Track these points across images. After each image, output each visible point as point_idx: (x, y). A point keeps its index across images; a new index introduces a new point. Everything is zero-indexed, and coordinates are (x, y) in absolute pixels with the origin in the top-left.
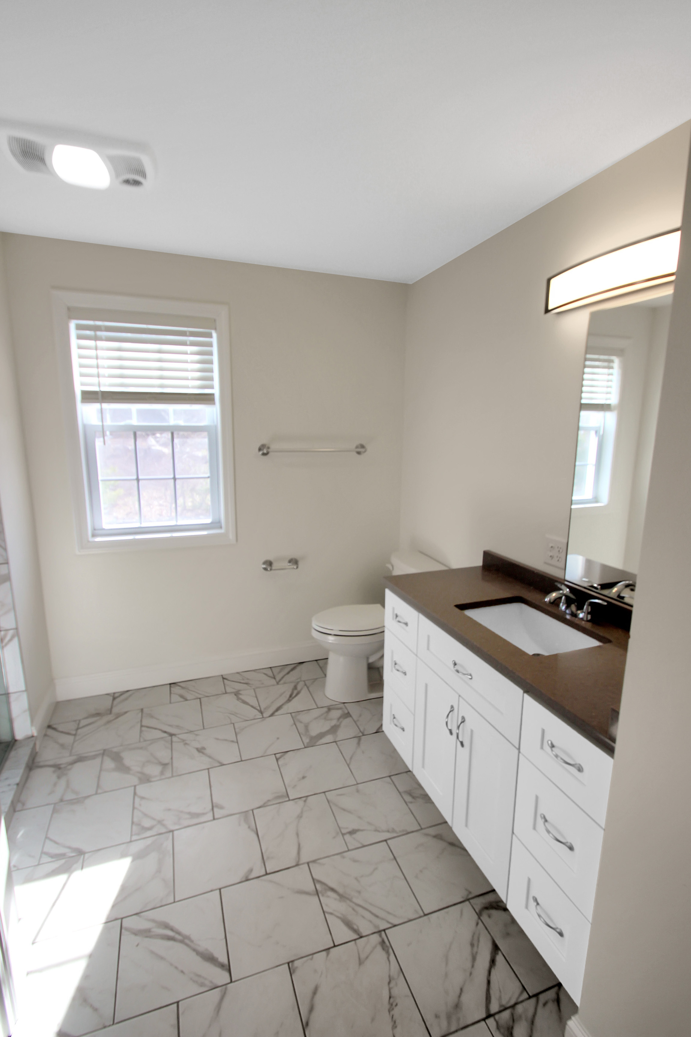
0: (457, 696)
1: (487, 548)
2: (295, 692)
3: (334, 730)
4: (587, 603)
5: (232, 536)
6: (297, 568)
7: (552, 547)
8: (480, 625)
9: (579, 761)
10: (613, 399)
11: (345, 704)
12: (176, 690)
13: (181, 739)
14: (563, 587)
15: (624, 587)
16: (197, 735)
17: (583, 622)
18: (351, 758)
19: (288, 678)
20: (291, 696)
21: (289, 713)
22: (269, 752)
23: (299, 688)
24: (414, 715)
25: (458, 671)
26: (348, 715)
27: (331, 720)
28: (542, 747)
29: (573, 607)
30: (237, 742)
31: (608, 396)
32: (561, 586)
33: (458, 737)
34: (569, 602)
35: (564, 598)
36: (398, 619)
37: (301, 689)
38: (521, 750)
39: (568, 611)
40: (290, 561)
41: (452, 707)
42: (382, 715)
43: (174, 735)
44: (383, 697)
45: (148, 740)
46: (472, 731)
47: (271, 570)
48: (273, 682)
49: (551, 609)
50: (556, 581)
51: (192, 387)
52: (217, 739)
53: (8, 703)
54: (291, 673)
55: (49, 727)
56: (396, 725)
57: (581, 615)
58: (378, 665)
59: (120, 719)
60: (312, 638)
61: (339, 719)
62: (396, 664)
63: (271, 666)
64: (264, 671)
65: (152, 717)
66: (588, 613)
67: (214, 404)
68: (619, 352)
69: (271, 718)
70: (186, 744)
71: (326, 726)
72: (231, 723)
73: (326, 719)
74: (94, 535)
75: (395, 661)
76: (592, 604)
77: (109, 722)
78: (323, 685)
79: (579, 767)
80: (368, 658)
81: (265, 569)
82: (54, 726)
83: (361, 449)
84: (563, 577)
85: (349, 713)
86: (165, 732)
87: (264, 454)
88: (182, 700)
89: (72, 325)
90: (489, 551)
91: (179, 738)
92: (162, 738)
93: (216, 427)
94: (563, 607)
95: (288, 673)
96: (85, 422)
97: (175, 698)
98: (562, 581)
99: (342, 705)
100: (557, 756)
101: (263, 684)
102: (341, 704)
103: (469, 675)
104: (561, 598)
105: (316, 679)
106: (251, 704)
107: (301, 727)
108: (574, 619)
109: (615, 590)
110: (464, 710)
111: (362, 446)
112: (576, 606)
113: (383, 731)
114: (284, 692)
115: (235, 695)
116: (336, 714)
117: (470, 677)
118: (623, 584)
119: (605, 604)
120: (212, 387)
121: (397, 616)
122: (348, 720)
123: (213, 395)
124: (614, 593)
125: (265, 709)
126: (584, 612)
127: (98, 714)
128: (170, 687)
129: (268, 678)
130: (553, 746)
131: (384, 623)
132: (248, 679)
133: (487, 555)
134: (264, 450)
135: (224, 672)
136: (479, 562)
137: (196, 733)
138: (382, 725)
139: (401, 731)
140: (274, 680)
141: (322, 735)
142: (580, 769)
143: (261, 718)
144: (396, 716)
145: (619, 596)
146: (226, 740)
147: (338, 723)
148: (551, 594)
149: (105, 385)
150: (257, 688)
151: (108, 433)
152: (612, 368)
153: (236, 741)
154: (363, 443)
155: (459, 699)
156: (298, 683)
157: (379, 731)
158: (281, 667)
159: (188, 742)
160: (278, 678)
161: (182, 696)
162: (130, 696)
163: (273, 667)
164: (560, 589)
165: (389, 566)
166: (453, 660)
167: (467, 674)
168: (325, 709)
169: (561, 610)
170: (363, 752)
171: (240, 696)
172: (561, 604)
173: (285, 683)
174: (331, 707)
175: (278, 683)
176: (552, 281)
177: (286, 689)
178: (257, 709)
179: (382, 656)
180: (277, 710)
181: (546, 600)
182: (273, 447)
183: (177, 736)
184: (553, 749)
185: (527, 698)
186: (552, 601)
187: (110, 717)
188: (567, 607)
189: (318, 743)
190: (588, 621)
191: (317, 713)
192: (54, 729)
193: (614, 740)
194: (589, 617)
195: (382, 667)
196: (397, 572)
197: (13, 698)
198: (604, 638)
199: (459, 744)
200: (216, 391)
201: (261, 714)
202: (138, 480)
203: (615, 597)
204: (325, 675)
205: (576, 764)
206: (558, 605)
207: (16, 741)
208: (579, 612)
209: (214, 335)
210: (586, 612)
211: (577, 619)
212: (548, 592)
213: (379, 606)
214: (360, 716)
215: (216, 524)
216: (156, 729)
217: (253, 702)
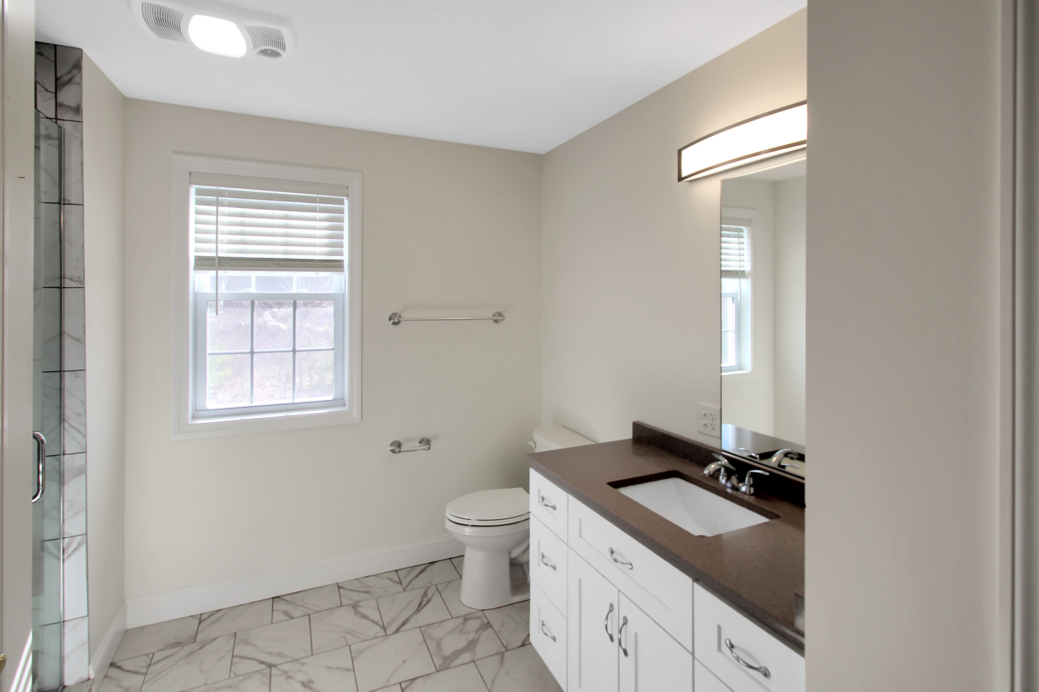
0: (617, 591)
1: (636, 419)
2: (425, 600)
3: (472, 645)
4: (748, 475)
5: (356, 414)
6: (429, 449)
7: (705, 414)
8: (637, 504)
9: (764, 663)
10: (747, 266)
11: (484, 611)
12: (279, 605)
13: (283, 671)
14: (721, 458)
15: (783, 456)
16: (303, 664)
17: (746, 497)
18: (493, 682)
19: (418, 582)
20: (420, 605)
21: (417, 628)
22: (393, 681)
23: (430, 594)
24: (567, 619)
25: (616, 561)
26: (488, 625)
27: (468, 633)
28: (719, 649)
29: (734, 479)
30: (354, 670)
31: (742, 263)
32: (719, 456)
33: (620, 643)
34: (729, 474)
35: (724, 469)
36: (545, 502)
37: (433, 595)
38: (696, 655)
39: (729, 485)
40: (421, 442)
41: (611, 605)
42: (528, 623)
43: (275, 665)
44: (529, 600)
45: (240, 676)
46: (636, 635)
47: (399, 452)
48: (399, 588)
49: (711, 483)
50: (713, 452)
51: (319, 254)
52: (329, 668)
53: (62, 635)
54: (421, 575)
55: (112, 665)
56: (546, 634)
57: (744, 489)
58: (522, 560)
59: (207, 647)
60: (446, 531)
61: (477, 631)
62: (543, 557)
63: (396, 569)
64: (389, 575)
65: (247, 642)
66: (751, 486)
67: (343, 271)
68: (748, 222)
69: (397, 635)
70: (289, 677)
71: (461, 642)
72: (347, 645)
73: (461, 632)
74: (194, 418)
75: (542, 553)
76: (753, 475)
77: (191, 654)
78: (458, 589)
79: (765, 672)
80: (510, 552)
81: (393, 451)
82: (118, 664)
83: (498, 317)
84: (719, 448)
85: (489, 622)
86: (263, 663)
87: (394, 323)
88: (287, 618)
89: (193, 190)
90: (638, 422)
91: (280, 669)
92: (258, 671)
93: (343, 295)
94: (723, 480)
95: (417, 576)
96: (197, 291)
97: (278, 616)
98: (719, 452)
99: (481, 613)
100: (738, 659)
101: (386, 591)
102: (478, 612)
103: (628, 565)
104: (719, 470)
105: (450, 582)
106: (372, 618)
107: (432, 645)
108: (735, 493)
109: (774, 459)
110: (626, 609)
111: (500, 314)
112: (737, 478)
113: (531, 643)
114: (412, 601)
115: (353, 608)
116: (473, 625)
117: (631, 567)
118: (781, 452)
119: (768, 474)
120: (341, 254)
121: (543, 499)
122: (488, 632)
123: (342, 261)
124: (774, 462)
125: (389, 623)
126: (746, 485)
127: (178, 644)
128: (273, 601)
129: (394, 584)
130: (732, 646)
131: (528, 507)
132: (369, 586)
133: (637, 426)
134: (395, 320)
135: (340, 579)
136: (628, 435)
137: (303, 661)
138: (529, 636)
139: (553, 641)
140: (400, 586)
141: (457, 654)
142: (766, 674)
143: (383, 636)
144: (545, 623)
145: (779, 465)
146: (339, 668)
147: (476, 637)
148: (709, 465)
149: (224, 252)
150: (379, 597)
151: (222, 303)
152: (742, 237)
153: (352, 669)
154: (500, 310)
155: (619, 593)
156: (428, 588)
157: (526, 643)
158: (409, 569)
159: (291, 674)
160: (405, 583)
161: (286, 614)
162: (222, 616)
163: (398, 570)
164: (719, 460)
165: (532, 443)
166: (609, 547)
167: (626, 564)
168: (461, 620)
169: (722, 484)
170: (507, 673)
171: (360, 609)
172: (721, 477)
173: (413, 589)
174: (467, 616)
175: (404, 590)
176: (683, 152)
177: (414, 596)
178: (379, 625)
179: (528, 548)
180: (404, 624)
181: (705, 472)
182: (404, 316)
183: (279, 667)
184: (733, 650)
185: (697, 586)
186: (711, 473)
187: (194, 647)
188: (728, 479)
189: (453, 665)
190: (750, 495)
191: (450, 625)
192: (119, 667)
193: (802, 634)
194: (752, 490)
195: (528, 563)
196: (539, 449)
197: (68, 626)
198: (771, 513)
199: (622, 652)
200: (345, 258)
201: (384, 631)
202: (252, 352)
203: (776, 467)
204: (461, 577)
205: (761, 668)
206: (718, 479)
207: (65, 687)
208: (741, 485)
209: (346, 202)
210: (749, 485)
211: (739, 493)
212: (705, 465)
213: (521, 489)
214: (503, 625)
215: (339, 401)
216: (251, 659)
217: (375, 616)
